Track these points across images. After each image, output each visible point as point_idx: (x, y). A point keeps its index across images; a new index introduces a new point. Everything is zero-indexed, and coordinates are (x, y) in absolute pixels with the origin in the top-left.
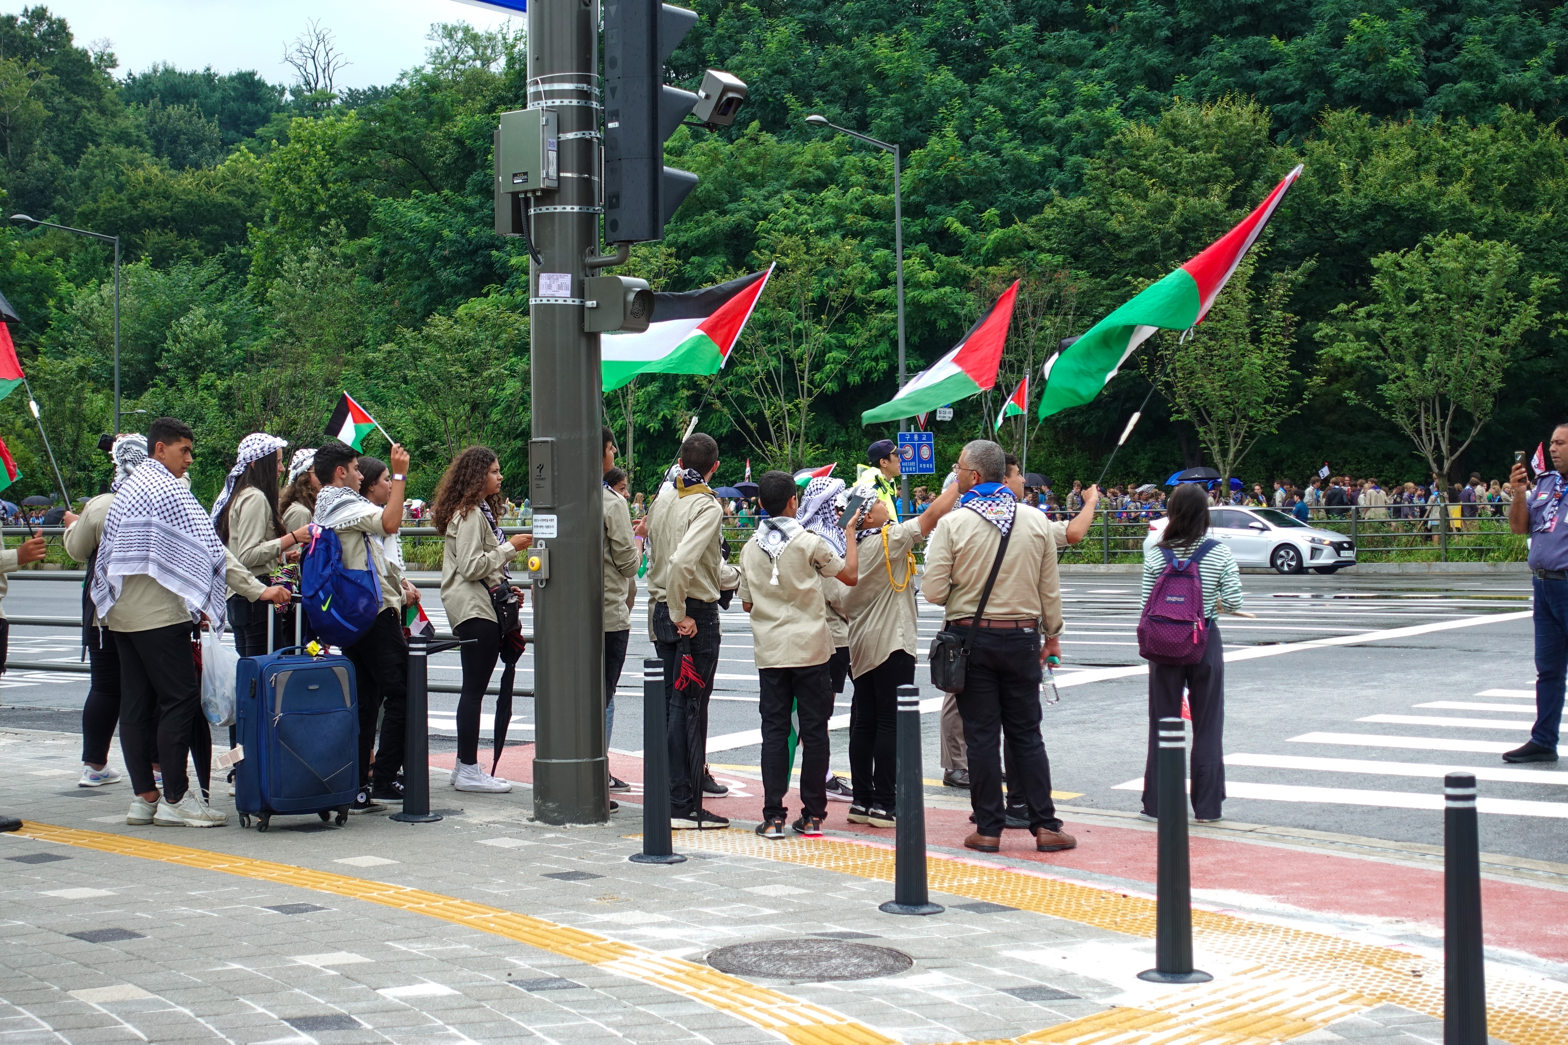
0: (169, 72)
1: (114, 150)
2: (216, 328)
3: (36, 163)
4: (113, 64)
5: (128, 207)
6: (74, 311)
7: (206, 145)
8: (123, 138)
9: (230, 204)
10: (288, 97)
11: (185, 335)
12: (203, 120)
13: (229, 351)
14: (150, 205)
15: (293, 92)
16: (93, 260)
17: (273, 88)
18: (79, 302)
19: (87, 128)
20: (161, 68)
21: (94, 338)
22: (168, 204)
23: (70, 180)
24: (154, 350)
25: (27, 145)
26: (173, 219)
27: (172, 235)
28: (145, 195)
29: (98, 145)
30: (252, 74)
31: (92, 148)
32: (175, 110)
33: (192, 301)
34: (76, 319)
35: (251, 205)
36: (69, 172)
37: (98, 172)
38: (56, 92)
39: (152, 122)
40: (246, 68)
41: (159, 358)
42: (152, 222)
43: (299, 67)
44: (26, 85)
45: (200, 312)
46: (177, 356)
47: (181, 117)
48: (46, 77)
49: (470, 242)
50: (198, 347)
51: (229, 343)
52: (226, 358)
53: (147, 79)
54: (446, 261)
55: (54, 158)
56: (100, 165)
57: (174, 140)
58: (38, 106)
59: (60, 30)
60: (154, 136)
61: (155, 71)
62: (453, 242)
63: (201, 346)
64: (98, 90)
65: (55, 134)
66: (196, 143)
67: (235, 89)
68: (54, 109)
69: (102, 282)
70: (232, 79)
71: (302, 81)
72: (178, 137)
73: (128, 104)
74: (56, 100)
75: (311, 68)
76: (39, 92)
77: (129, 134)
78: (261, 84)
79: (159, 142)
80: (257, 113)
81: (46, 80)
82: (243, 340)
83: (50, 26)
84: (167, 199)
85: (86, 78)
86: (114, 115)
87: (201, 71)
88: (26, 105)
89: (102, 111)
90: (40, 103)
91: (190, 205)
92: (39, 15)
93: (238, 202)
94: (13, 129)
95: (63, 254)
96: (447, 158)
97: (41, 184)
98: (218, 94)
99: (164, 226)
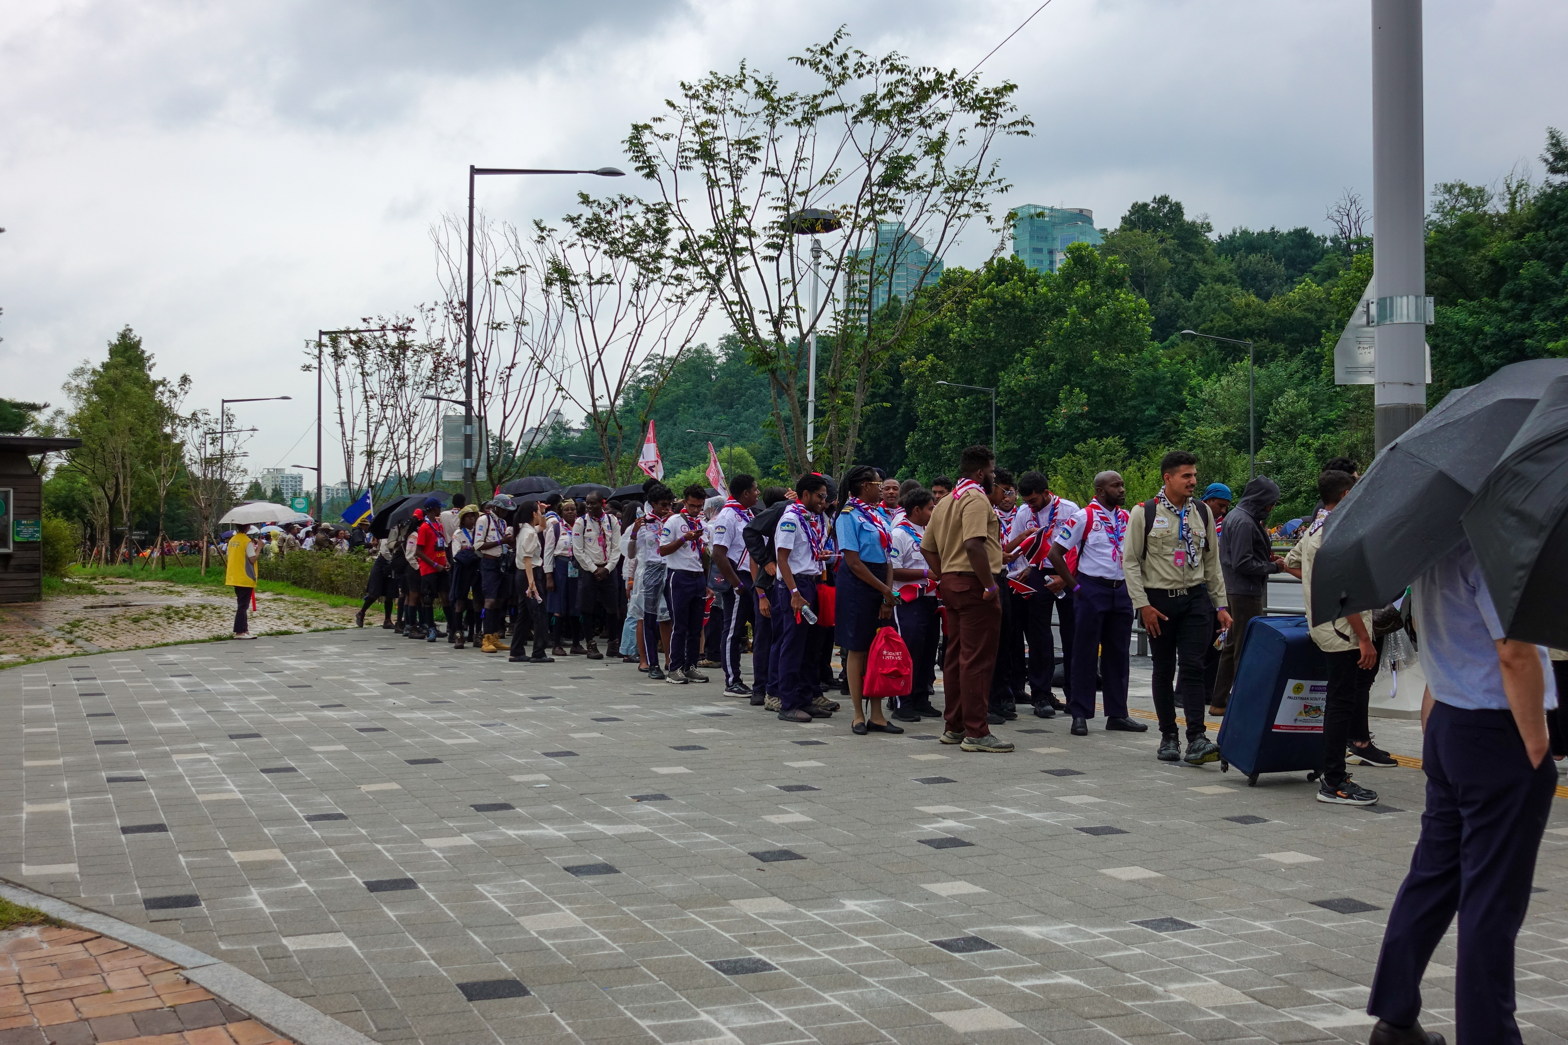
0: (1245, 233)
1: (1217, 287)
2: (1303, 404)
3: (1166, 299)
4: (1210, 229)
5: (1234, 324)
6: (1203, 396)
7: (1276, 280)
8: (1221, 279)
9: (1306, 318)
10: (1329, 243)
11: (1283, 409)
12: (1274, 263)
13: (1314, 419)
14: (1250, 322)
15: (1331, 240)
16: (1213, 360)
17: (1318, 238)
18: (1207, 390)
19: (1196, 273)
20: (1238, 231)
21: (1217, 413)
22: (1262, 320)
23: (1187, 309)
24: (1261, 421)
25: (1158, 287)
26: (1266, 331)
27: (1266, 341)
28: (1246, 315)
29: (1205, 284)
30: (1305, 229)
31: (1202, 286)
32: (1253, 258)
33: (1286, 386)
34: (1204, 401)
35: (1319, 318)
36: (1187, 304)
37: (1206, 302)
38: (1176, 251)
39: (1239, 267)
40: (1300, 226)
41: (1264, 425)
42: (1250, 333)
43: (1337, 222)
44: (1158, 247)
45: (1292, 393)
46: (1276, 424)
47: (1258, 263)
48: (1169, 241)
49: (1506, 334)
50: (1291, 417)
51: (1313, 414)
52: (1312, 424)
53: (1232, 237)
54: (1486, 349)
55: (1177, 295)
56: (1208, 297)
57: (1254, 278)
58: (1165, 261)
59: (1177, 210)
60: (1240, 277)
61: (1235, 233)
62: (1493, 335)
63: (1293, 417)
64: (1202, 247)
65: (1175, 279)
66: (1269, 279)
67: (1293, 241)
68: (1175, 262)
69: (1220, 376)
70: (1290, 234)
71: (1339, 232)
72: (1257, 275)
73: (1219, 256)
74: (1177, 256)
75: (1346, 222)
76: (1166, 252)
77: (1224, 276)
78: (1311, 236)
79: (1244, 280)
80: (1308, 256)
81: (1171, 244)
82: (1323, 411)
83: (1170, 207)
84: (1261, 317)
85: (1194, 241)
86: (1213, 264)
87: (1267, 230)
88: (1157, 261)
89: (1205, 262)
90: (1166, 259)
91: (1278, 320)
92: (1164, 200)
93: (1312, 316)
94: (1148, 277)
95: (1192, 357)
96: (1483, 274)
97: (1168, 312)
98: (1281, 245)
99: (1259, 336)
